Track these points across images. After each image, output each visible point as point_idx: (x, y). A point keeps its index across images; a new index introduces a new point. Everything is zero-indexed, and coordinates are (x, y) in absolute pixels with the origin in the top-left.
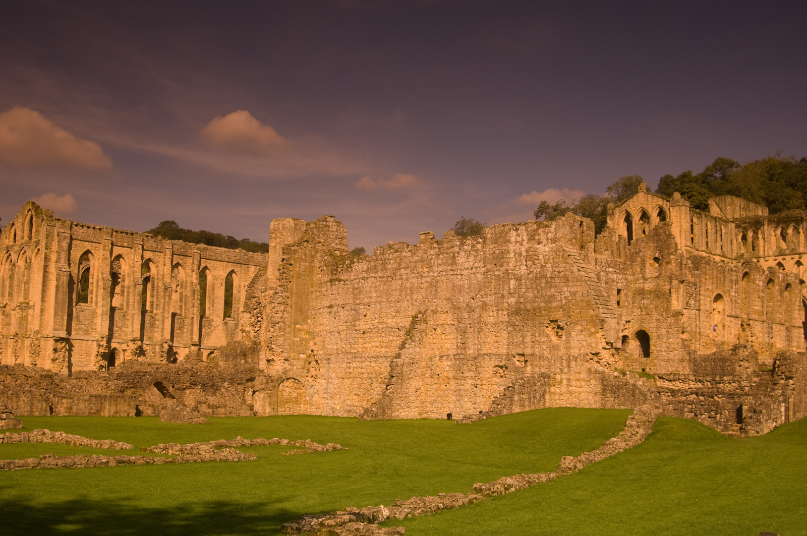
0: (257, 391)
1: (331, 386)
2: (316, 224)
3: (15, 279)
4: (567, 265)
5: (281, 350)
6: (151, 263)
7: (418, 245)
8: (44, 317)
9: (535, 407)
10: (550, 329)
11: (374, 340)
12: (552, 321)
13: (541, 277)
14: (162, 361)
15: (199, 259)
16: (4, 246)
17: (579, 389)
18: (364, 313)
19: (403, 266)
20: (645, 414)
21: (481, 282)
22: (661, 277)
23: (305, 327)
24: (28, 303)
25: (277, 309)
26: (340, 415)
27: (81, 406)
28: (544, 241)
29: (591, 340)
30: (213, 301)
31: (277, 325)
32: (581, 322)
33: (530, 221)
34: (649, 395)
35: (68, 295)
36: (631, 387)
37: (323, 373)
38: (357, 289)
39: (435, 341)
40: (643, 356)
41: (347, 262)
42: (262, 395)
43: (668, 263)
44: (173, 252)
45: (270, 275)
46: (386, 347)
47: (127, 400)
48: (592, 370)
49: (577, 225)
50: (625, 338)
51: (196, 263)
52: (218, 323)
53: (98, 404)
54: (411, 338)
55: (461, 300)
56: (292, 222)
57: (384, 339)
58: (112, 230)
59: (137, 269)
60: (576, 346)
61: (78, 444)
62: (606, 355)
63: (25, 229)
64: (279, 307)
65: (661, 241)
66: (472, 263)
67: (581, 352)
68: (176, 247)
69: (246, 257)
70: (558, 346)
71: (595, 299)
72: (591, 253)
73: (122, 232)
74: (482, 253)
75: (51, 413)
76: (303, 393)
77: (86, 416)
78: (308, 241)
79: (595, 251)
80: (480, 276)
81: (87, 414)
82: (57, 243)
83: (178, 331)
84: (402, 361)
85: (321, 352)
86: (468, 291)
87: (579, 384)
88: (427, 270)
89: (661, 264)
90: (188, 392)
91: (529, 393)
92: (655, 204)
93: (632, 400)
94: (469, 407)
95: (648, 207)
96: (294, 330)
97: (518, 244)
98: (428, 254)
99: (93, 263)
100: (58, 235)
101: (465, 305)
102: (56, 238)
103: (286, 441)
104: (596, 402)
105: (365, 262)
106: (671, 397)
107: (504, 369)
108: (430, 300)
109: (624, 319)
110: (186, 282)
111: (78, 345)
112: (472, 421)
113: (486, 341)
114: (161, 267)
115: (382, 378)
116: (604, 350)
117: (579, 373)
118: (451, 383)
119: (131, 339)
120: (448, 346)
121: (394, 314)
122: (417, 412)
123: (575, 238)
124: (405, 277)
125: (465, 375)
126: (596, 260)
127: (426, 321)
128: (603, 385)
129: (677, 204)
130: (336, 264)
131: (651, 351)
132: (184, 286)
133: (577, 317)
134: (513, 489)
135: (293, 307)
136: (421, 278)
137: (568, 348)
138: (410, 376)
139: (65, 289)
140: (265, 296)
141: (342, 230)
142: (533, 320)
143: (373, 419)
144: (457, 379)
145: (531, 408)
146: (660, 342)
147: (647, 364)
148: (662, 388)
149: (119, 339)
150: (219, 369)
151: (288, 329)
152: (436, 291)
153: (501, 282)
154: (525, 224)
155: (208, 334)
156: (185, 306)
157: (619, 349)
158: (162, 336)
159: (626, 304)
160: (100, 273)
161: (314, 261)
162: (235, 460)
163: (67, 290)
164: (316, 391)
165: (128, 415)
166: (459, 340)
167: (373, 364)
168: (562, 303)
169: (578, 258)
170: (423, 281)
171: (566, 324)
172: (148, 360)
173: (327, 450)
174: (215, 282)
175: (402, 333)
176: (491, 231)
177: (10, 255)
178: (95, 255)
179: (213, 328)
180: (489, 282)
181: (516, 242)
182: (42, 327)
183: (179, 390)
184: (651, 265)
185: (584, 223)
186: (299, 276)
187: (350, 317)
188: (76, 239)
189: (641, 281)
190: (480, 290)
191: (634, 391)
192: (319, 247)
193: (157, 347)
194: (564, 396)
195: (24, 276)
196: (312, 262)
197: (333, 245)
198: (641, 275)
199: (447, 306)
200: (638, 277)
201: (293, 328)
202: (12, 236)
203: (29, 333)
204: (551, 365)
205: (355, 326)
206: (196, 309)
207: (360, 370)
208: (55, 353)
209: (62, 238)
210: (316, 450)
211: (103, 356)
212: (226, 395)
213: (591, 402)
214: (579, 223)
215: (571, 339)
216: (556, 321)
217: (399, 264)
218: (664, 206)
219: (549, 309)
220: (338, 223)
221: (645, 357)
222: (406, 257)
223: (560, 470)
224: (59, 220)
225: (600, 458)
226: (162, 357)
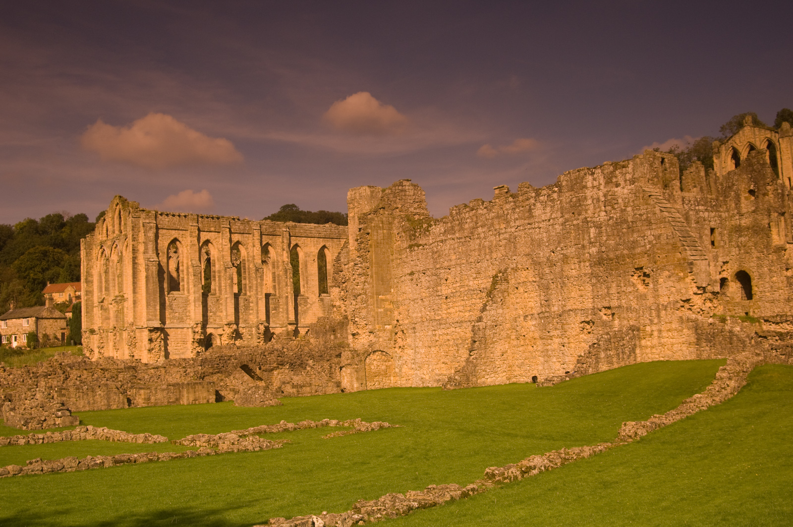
0: (344, 366)
1: (419, 356)
2: (391, 189)
3: (110, 274)
4: (648, 206)
5: (365, 322)
6: (240, 245)
7: (493, 201)
8: (137, 309)
9: (625, 364)
10: (635, 277)
11: (457, 305)
12: (637, 269)
13: (621, 222)
14: (259, 342)
15: (288, 237)
16: (99, 242)
17: (671, 340)
18: (445, 277)
19: (480, 224)
20: (739, 364)
21: (560, 233)
22: (758, 211)
23: (388, 297)
24: (123, 296)
25: (357, 281)
26: (430, 385)
27: (160, 395)
28: (622, 183)
29: (681, 285)
30: (307, 278)
31: (359, 297)
32: (667, 267)
33: (605, 163)
34: (749, 342)
35: (158, 284)
36: (728, 334)
37: (410, 343)
38: (436, 252)
39: (518, 301)
40: (746, 298)
41: (425, 226)
42: (349, 371)
43: (765, 195)
44: (261, 232)
45: (352, 246)
46: (470, 311)
47: (205, 386)
48: (684, 318)
49: (657, 163)
50: (723, 281)
51: (285, 241)
52: (314, 300)
53: (176, 392)
54: (492, 300)
55: (541, 254)
56: (368, 190)
57: (467, 302)
58: (198, 216)
59: (226, 253)
60: (665, 293)
61: (116, 440)
62: (697, 301)
63: (115, 223)
64: (359, 279)
65: (756, 172)
66: (549, 214)
67: (671, 299)
68: (264, 227)
69: (337, 231)
70: (645, 295)
71: (680, 240)
72: (676, 192)
73: (207, 218)
74: (559, 202)
75: (129, 406)
76: (391, 365)
77: (165, 406)
78: (384, 208)
79: (682, 190)
80: (558, 228)
81: (166, 404)
82: (143, 234)
83: (273, 312)
84: (484, 324)
85: (406, 322)
86: (547, 244)
87: (671, 335)
88: (504, 226)
89: (758, 197)
90: (275, 372)
91: (616, 349)
92: (762, 137)
93: (730, 348)
94: (557, 367)
95: (755, 140)
96: (377, 300)
97: (595, 189)
98: (504, 209)
99: (182, 251)
100: (144, 226)
101: (545, 260)
102: (142, 228)
103: (334, 422)
104: (691, 353)
105: (441, 224)
106: (779, 341)
107: (591, 324)
108: (509, 257)
109: (721, 259)
110: (278, 261)
111: (174, 333)
112: (553, 384)
113: (570, 296)
114: (250, 248)
115: (468, 344)
116: (695, 296)
117: (670, 323)
118: (538, 343)
119: (226, 323)
120: (532, 304)
121: (474, 275)
122: (505, 377)
123: (657, 176)
124: (482, 235)
125: (551, 334)
126: (683, 198)
127: (507, 280)
128: (697, 334)
129: (786, 135)
130: (414, 229)
131: (753, 293)
132: (276, 266)
133: (663, 262)
134: (535, 472)
135: (374, 278)
136: (499, 235)
137: (657, 297)
138: (494, 340)
139: (155, 279)
140: (348, 269)
141: (419, 193)
142: (617, 269)
143: (457, 388)
144: (543, 339)
145: (620, 365)
146: (762, 282)
147: (750, 307)
148: (768, 331)
149: (215, 324)
150: (310, 346)
151: (370, 301)
152: (515, 247)
153: (580, 232)
154: (601, 167)
155: (305, 312)
156: (279, 285)
157: (718, 293)
158: (258, 317)
159: (722, 243)
160: (190, 260)
161: (392, 228)
162: (256, 449)
163: (157, 279)
164: (404, 362)
165: (208, 401)
166: (542, 298)
167: (458, 330)
168: (646, 248)
169: (661, 198)
170: (501, 238)
171: (653, 271)
172: (246, 342)
173: (373, 429)
174: (307, 259)
175: (484, 294)
176: (566, 178)
177: (104, 250)
178: (183, 242)
179: (309, 306)
180: (568, 233)
181: (593, 187)
182: (136, 318)
183: (266, 371)
184: (746, 198)
185: (666, 160)
186: (378, 245)
187: (431, 283)
188: (162, 229)
189: (737, 217)
190: (559, 243)
191: (731, 339)
192: (397, 213)
193: (254, 329)
194: (656, 349)
195: (117, 269)
196: (390, 229)
197: (412, 209)
198: (736, 211)
199: (527, 263)
200: (733, 214)
201: (375, 299)
202: (105, 231)
203: (126, 325)
204: (639, 317)
205: (437, 291)
206: (289, 288)
207: (446, 337)
208: (150, 343)
209: (148, 229)
210: (360, 430)
211: (200, 342)
212: (312, 373)
213: (685, 353)
214: (660, 160)
215: (659, 286)
216: (642, 268)
217: (476, 223)
218: (773, 138)
219: (632, 256)
220: (415, 186)
221: (748, 299)
222: (482, 215)
223: (619, 439)
224: (143, 211)
225: (672, 421)
226: (259, 338)
